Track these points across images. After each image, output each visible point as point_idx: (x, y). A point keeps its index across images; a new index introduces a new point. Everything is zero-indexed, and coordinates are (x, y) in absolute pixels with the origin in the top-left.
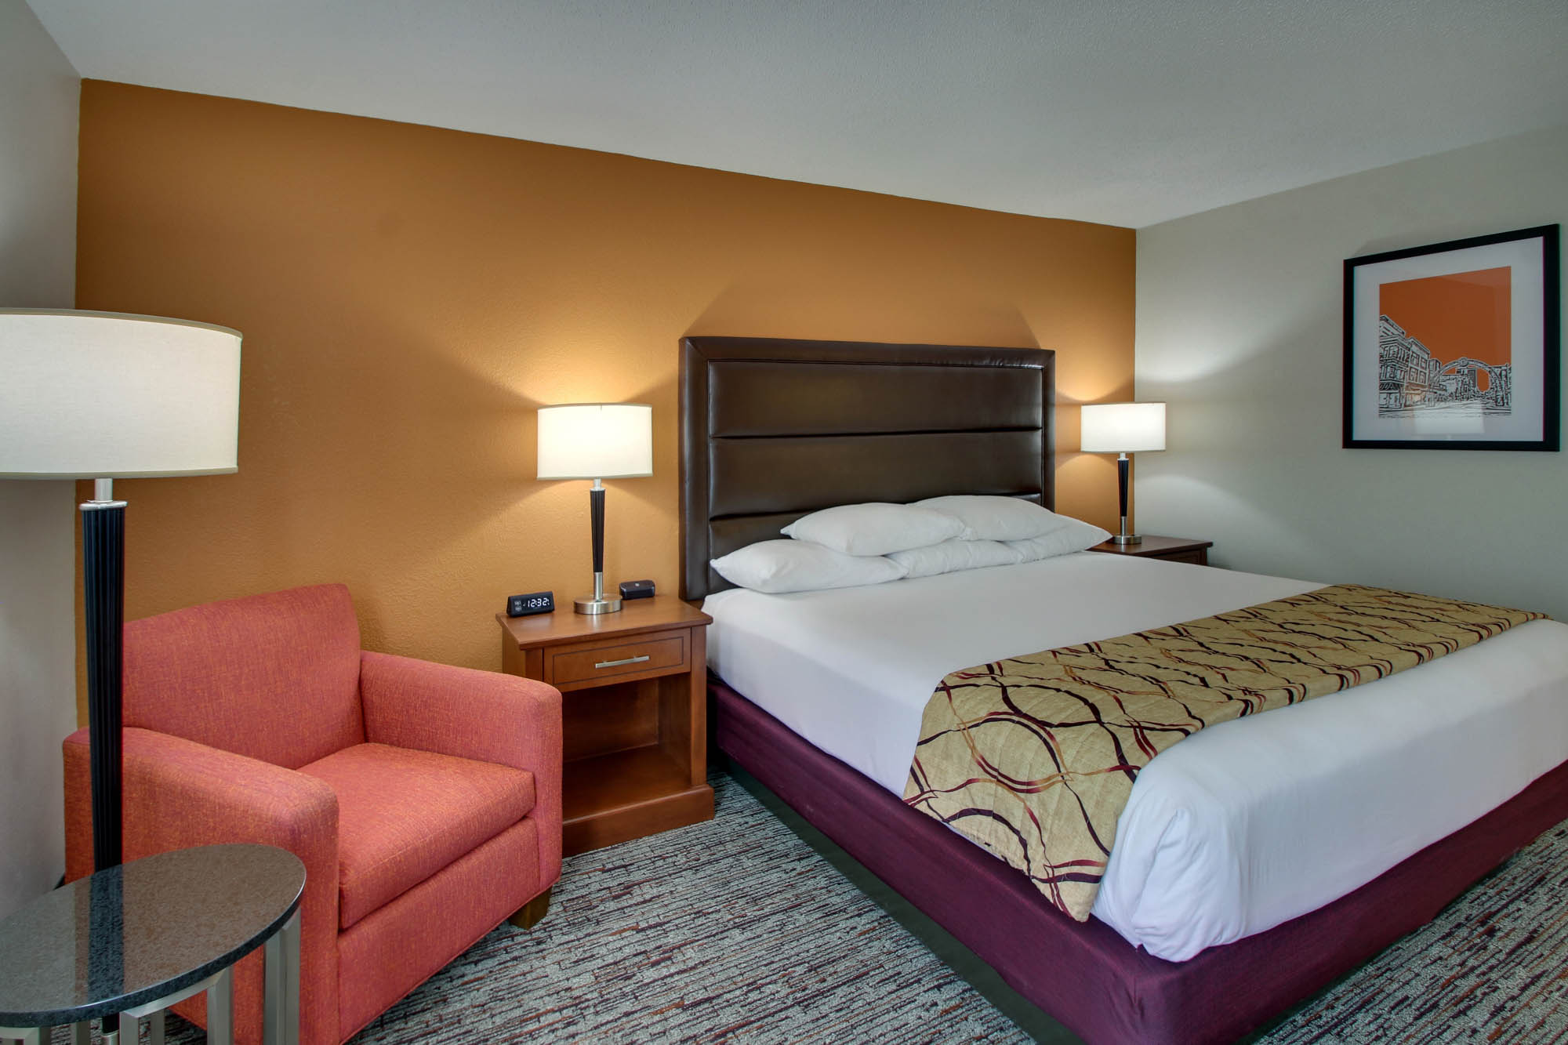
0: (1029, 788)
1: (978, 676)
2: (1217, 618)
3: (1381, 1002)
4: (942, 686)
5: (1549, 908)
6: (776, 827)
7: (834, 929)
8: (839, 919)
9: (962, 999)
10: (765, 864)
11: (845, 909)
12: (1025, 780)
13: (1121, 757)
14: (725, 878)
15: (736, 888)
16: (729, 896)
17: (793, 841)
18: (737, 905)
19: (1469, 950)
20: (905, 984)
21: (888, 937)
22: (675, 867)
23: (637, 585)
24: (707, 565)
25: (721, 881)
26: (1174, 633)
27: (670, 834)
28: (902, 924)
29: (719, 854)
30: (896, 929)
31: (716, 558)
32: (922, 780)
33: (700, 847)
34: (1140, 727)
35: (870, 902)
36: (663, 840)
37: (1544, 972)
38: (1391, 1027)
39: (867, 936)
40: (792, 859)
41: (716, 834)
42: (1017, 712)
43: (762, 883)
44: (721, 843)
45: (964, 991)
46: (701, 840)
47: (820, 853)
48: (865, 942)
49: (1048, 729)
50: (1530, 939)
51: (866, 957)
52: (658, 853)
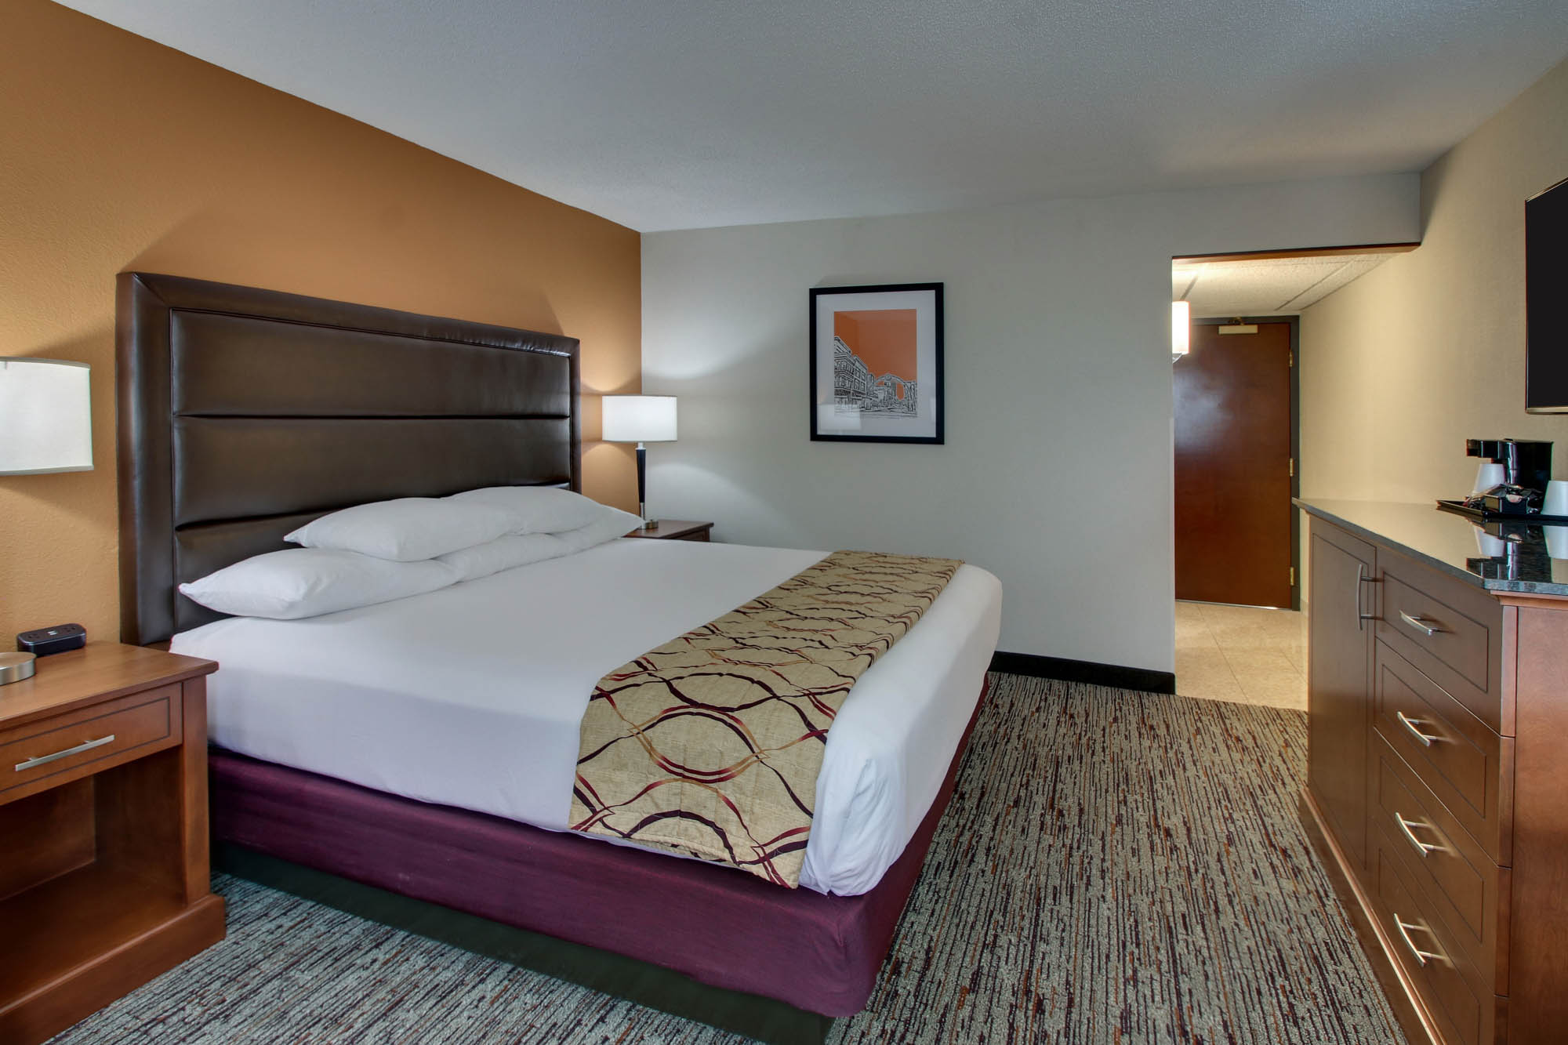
0: (722, 776)
1: (633, 675)
2: (780, 588)
3: (927, 872)
4: (597, 692)
5: (983, 769)
6: (327, 917)
7: (458, 1010)
8: (460, 996)
9: (630, 1019)
10: (330, 969)
11: (463, 980)
12: (715, 769)
13: (809, 725)
14: (278, 1009)
15: (300, 1016)
16: (294, 1031)
17: (358, 926)
18: (311, 1038)
19: (956, 813)
20: (565, 1033)
21: (526, 990)
22: (188, 1026)
23: (52, 633)
24: (172, 592)
25: (272, 1016)
26: (761, 606)
27: (159, 984)
28: (537, 971)
29: (255, 981)
30: (530, 978)
31: (190, 580)
32: (593, 800)
33: (218, 984)
34: (811, 693)
35: (488, 960)
36: (150, 996)
37: (998, 814)
38: (940, 889)
39: (501, 1000)
40: (367, 949)
41: (238, 957)
42: (694, 704)
43: (336, 995)
44: (250, 967)
45: (629, 1010)
46: (215, 974)
47: (401, 928)
48: (501, 1008)
49: (730, 713)
50: (983, 795)
51: (510, 1025)
52: (147, 1017)
